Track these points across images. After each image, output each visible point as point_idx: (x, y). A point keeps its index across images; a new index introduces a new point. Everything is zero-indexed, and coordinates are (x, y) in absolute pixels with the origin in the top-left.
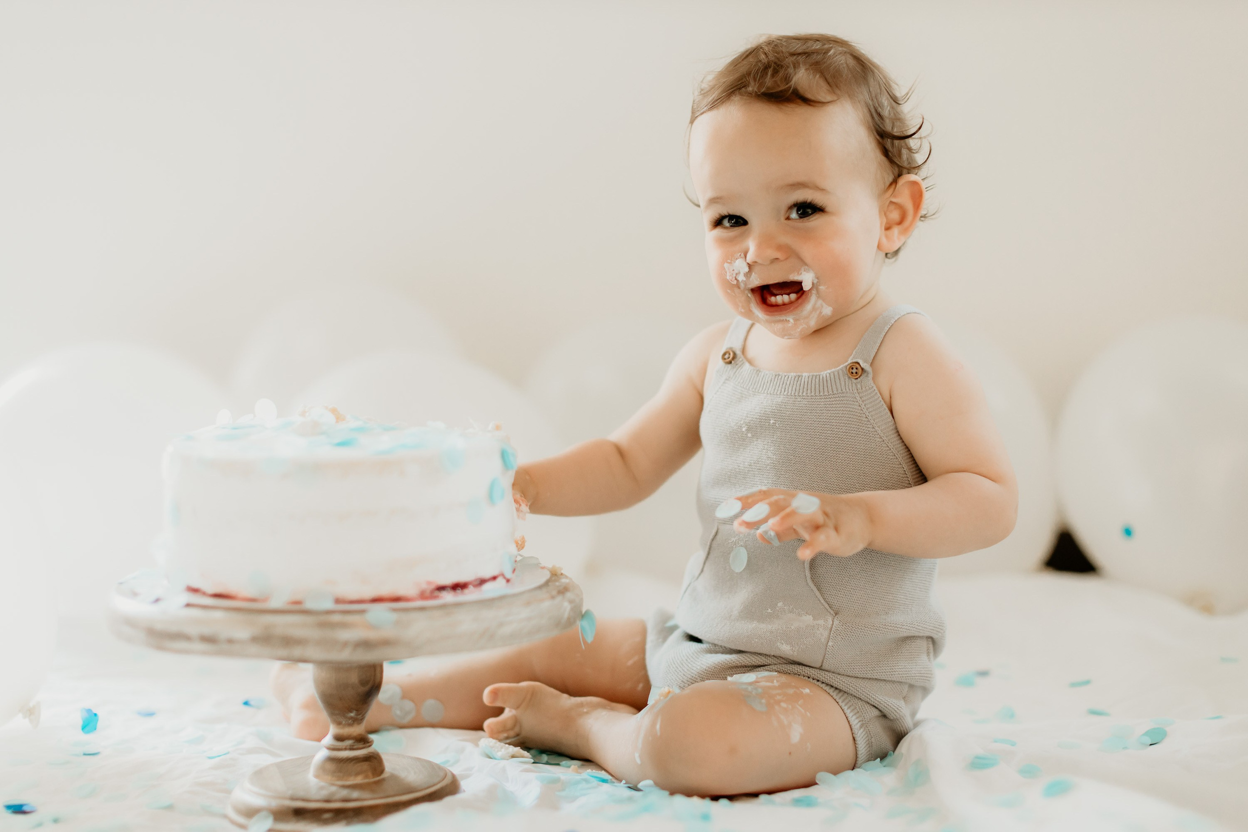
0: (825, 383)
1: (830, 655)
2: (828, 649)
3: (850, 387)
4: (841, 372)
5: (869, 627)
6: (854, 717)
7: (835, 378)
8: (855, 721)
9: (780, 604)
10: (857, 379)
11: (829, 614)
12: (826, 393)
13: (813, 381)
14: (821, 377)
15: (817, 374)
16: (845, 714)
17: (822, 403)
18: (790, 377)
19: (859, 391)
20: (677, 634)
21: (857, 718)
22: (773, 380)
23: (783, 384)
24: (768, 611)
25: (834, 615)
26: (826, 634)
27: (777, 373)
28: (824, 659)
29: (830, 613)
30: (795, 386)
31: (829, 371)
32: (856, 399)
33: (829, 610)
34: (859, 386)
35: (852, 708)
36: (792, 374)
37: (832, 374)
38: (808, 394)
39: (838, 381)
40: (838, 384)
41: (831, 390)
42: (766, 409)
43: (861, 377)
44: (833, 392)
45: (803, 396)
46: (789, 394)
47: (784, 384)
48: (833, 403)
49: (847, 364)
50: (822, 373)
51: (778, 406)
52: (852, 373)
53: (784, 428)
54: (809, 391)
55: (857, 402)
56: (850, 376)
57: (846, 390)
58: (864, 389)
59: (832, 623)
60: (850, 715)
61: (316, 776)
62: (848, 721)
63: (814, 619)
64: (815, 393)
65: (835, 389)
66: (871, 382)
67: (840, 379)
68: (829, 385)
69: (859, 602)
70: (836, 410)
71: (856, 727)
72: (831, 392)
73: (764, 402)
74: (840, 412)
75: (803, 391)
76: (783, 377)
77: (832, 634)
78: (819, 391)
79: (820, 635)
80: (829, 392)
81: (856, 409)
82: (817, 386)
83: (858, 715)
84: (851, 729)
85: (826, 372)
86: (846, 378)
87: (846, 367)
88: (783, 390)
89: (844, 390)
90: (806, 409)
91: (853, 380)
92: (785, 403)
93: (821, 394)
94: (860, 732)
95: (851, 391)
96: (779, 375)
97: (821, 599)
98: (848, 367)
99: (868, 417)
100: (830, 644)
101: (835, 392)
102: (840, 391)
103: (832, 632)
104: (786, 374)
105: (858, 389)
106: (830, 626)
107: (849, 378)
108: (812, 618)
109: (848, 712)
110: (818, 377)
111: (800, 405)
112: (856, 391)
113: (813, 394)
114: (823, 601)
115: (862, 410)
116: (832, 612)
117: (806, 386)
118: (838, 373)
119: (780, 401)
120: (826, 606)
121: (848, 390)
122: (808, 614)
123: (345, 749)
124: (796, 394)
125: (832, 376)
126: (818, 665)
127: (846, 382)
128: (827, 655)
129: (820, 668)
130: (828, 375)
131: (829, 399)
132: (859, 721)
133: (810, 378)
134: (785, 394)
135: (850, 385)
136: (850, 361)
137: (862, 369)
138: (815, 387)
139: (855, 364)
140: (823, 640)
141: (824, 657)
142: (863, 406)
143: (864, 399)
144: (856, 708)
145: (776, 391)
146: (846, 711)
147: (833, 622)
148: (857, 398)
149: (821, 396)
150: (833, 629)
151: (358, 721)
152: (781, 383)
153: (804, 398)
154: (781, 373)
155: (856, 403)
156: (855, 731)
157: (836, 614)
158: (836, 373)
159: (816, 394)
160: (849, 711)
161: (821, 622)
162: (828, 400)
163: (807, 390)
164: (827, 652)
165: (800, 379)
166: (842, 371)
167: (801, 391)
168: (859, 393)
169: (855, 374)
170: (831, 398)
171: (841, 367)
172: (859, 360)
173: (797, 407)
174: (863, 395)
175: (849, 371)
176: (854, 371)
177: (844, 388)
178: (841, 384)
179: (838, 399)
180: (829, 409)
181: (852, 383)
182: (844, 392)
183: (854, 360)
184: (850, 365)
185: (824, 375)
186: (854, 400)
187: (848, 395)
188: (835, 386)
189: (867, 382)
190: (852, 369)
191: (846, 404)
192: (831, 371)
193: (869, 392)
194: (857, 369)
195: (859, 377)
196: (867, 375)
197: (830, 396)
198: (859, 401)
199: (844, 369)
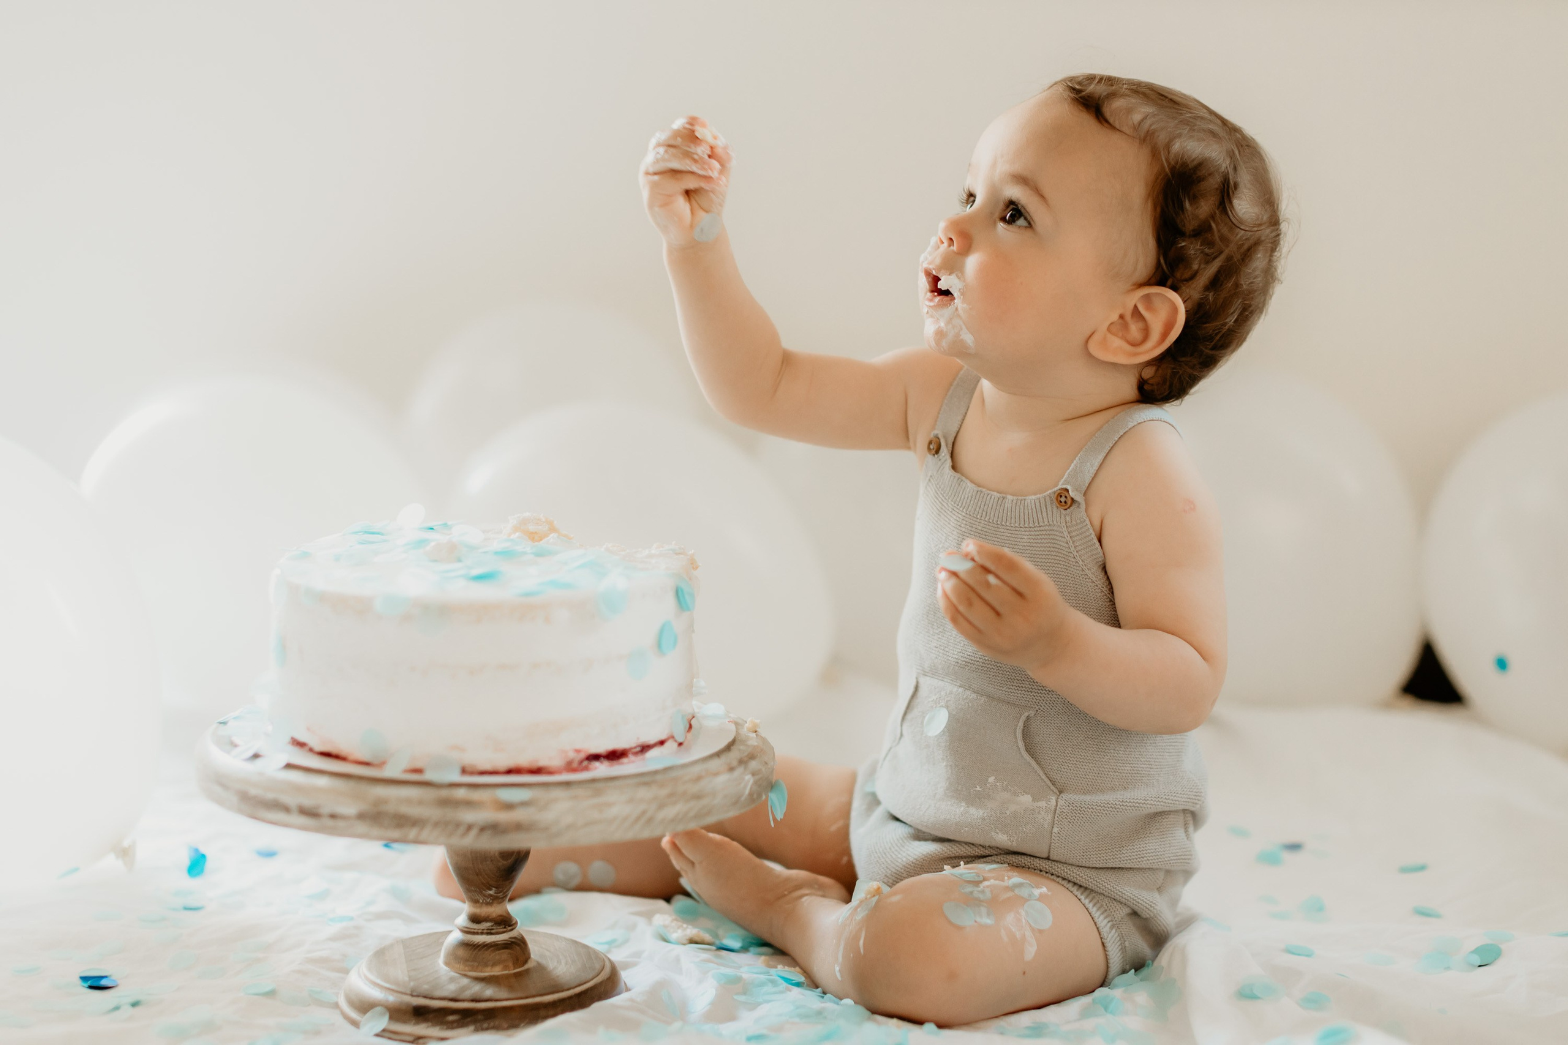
0: (1030, 511)
1: (1057, 844)
2: (1053, 837)
3: (1058, 519)
4: (1048, 500)
5: (1102, 805)
6: (1102, 917)
7: (1041, 507)
8: (1102, 922)
9: (991, 779)
10: (1066, 509)
11: (1051, 792)
12: (1031, 525)
13: (1018, 508)
14: (1026, 503)
15: (1023, 498)
16: (1090, 914)
17: (1027, 537)
18: (993, 497)
19: (1068, 524)
20: (879, 812)
21: (1105, 918)
22: (974, 497)
24: (976, 789)
25: (1058, 794)
26: (1049, 817)
28: (1050, 849)
29: (1053, 791)
30: (997, 511)
31: (1034, 497)
33: (1052, 787)
34: (1068, 518)
35: (1098, 905)
36: (996, 494)
37: (1037, 502)
38: (1012, 524)
39: (1044, 510)
40: (1045, 514)
41: (1037, 521)
43: (1071, 508)
44: (1039, 523)
45: (1006, 525)
46: (990, 520)
47: (986, 506)
48: (1039, 537)
49: (1056, 489)
50: (1027, 498)
52: (1061, 502)
54: (1013, 520)
55: (1064, 538)
56: (1058, 505)
57: (1053, 521)
58: (1074, 522)
59: (1055, 804)
60: (1096, 915)
61: (447, 964)
62: (1095, 923)
63: (1034, 800)
65: (1041, 520)
66: (1084, 514)
67: (1046, 508)
68: (1035, 515)
69: (1088, 777)
70: (1041, 546)
71: (1105, 930)
72: (1036, 524)
74: (1046, 548)
75: (1006, 520)
76: (986, 495)
77: (1056, 818)
79: (1042, 820)
80: (1034, 524)
81: (1063, 546)
82: (1022, 514)
83: (1105, 914)
84: (1100, 934)
85: (1030, 497)
86: (1054, 507)
87: (1055, 492)
88: (984, 513)
89: (1051, 523)
90: (1009, 543)
91: (1063, 511)
92: (986, 532)
93: (1026, 525)
94: (1110, 936)
95: (1059, 523)
96: (981, 492)
97: (1041, 774)
98: (1057, 494)
99: (1076, 557)
100: (1055, 830)
101: (1041, 524)
102: (1046, 523)
103: (1057, 815)
104: (988, 492)
105: (1068, 521)
106: (1053, 808)
107: (1057, 507)
108: (1031, 799)
109: (1093, 910)
110: (1023, 502)
111: (1003, 537)
112: (1064, 524)
113: (1017, 525)
114: (1044, 777)
115: (1069, 548)
116: (1055, 790)
117: (1009, 514)
118: (1045, 500)
119: (980, 528)
120: (1048, 782)
121: (1055, 522)
122: (1026, 793)
123: (482, 933)
124: (998, 522)
125: (1038, 504)
126: (1046, 855)
127: (1053, 512)
128: (1053, 844)
129: (1048, 859)
130: (1034, 501)
131: (1035, 532)
132: (1109, 922)
133: (1014, 502)
134: (986, 520)
135: (1058, 516)
136: (1060, 486)
137: (1072, 499)
138: (1020, 516)
139: (1063, 491)
140: (1046, 826)
141: (1050, 846)
142: (1071, 544)
143: (1074, 534)
144: (1102, 906)
146: (1091, 910)
147: (1057, 803)
148: (1065, 533)
149: (1026, 527)
150: (1057, 812)
151: (499, 899)
152: (983, 503)
153: (1007, 528)
154: (984, 490)
156: (1104, 934)
157: (1061, 792)
158: (1042, 501)
159: (1021, 525)
160: (1095, 909)
161: (1043, 804)
162: (1033, 533)
163: (1011, 518)
164: (1053, 841)
165: (1003, 502)
166: (1050, 497)
167: (1004, 519)
168: (1067, 527)
169: (1063, 504)
170: (1037, 531)
171: (1048, 492)
172: (1069, 487)
173: (999, 540)
174: (1072, 529)
175: (1057, 500)
176: (1063, 499)
177: (1050, 520)
178: (1047, 514)
179: (1044, 533)
180: (1034, 545)
181: (1061, 514)
182: (1050, 525)
183: (1064, 486)
184: (1059, 492)
185: (1029, 501)
186: (1062, 535)
187: (1055, 528)
188: (1041, 515)
189: (1079, 513)
190: (1061, 496)
191: (1053, 539)
192: (1036, 496)
193: (1079, 526)
194: (1066, 497)
195: (1069, 508)
196: (1079, 507)
197: (1036, 529)
198: (1066, 537)
199: (1052, 495)
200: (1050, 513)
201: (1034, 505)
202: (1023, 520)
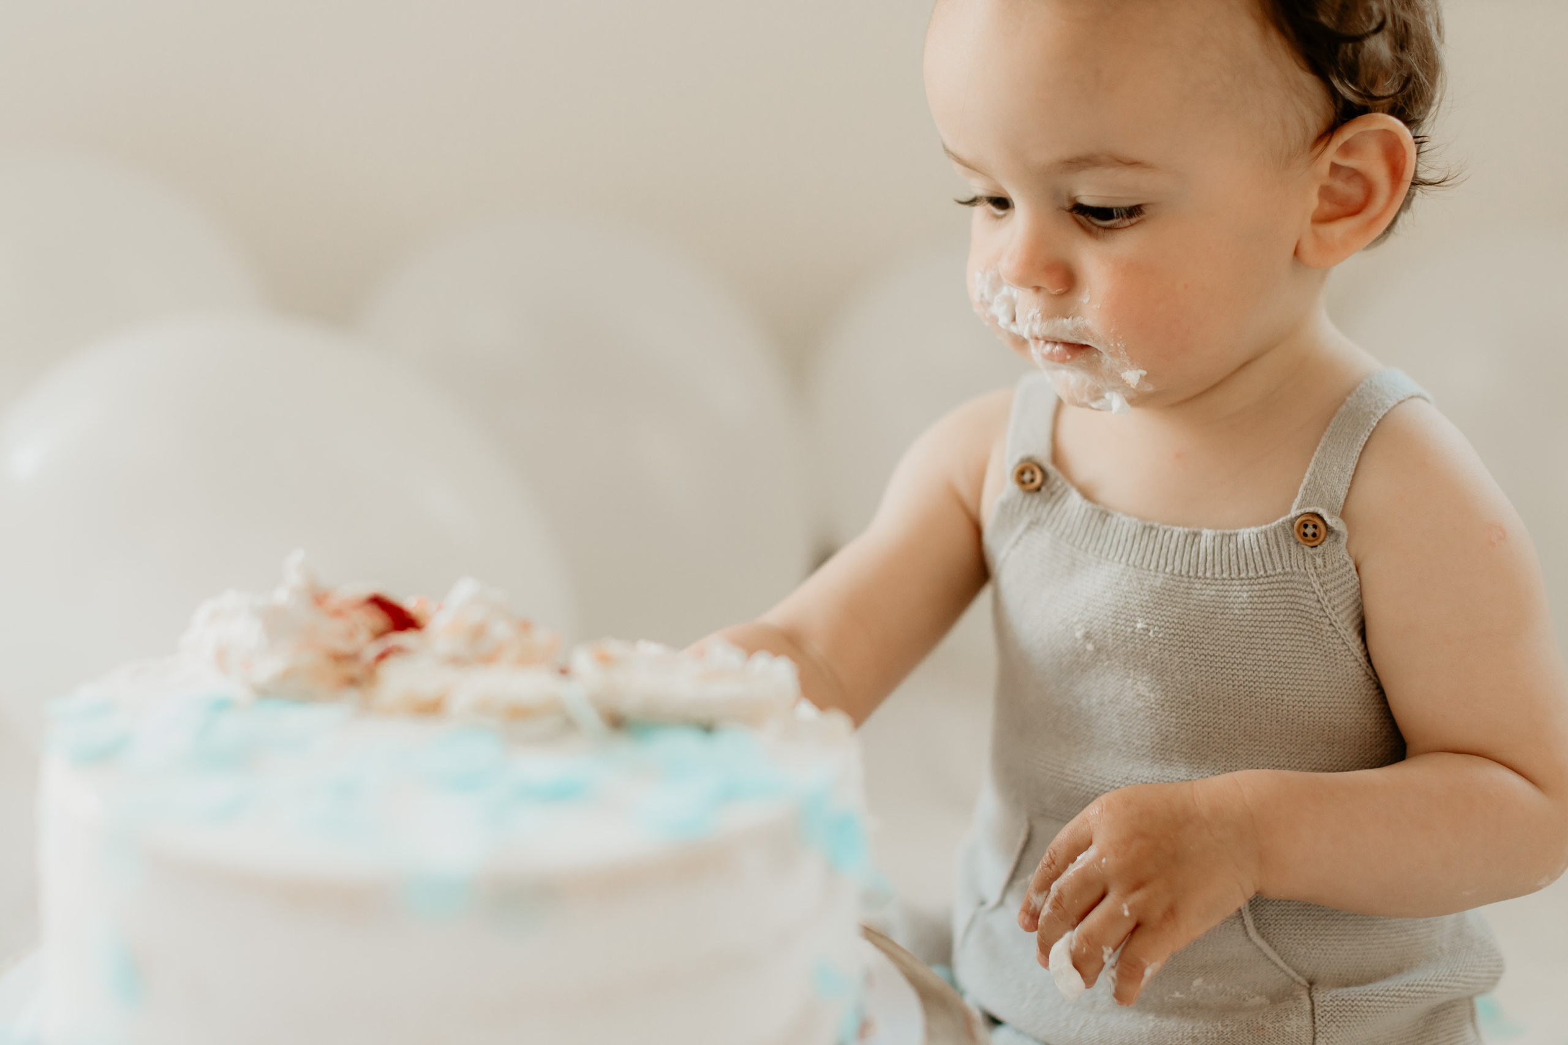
0: (1249, 552)
3: (1301, 562)
4: (1280, 532)
7: (1268, 544)
9: (1197, 982)
10: (1316, 546)
11: (1299, 987)
12: (1252, 574)
13: (1225, 549)
14: (1240, 540)
15: (1232, 532)
17: (1245, 595)
18: (1175, 535)
19: (1319, 570)
22: (1138, 538)
23: (1161, 549)
24: (1174, 996)
25: (1308, 987)
26: (1306, 1024)
27: (1148, 524)
29: (1301, 984)
30: (1186, 557)
31: (1254, 530)
32: (1312, 587)
33: (1298, 978)
34: (1319, 561)
36: (1180, 529)
37: (1261, 536)
38: (1217, 576)
39: (1275, 551)
40: (1276, 557)
41: (1262, 568)
42: (1128, 599)
43: (1324, 544)
44: (1266, 571)
45: (1207, 579)
46: (1176, 572)
47: (1164, 550)
48: (1267, 594)
49: (1296, 515)
50: (1241, 531)
51: (1154, 594)
52: (1305, 535)
53: (1166, 641)
54: (1218, 569)
55: (1314, 592)
56: (1301, 540)
57: (1291, 567)
58: (1328, 567)
64: (1230, 574)
65: (1269, 566)
66: (1345, 555)
67: (1278, 546)
68: (1258, 558)
70: (1272, 609)
72: (1262, 573)
73: (1123, 583)
74: (1281, 611)
75: (1206, 569)
76: (1161, 532)
77: (1319, 1023)
78: (1239, 569)
79: (1295, 1030)
80: (1257, 573)
81: (1310, 607)
82: (1234, 558)
85: (1248, 530)
86: (1292, 543)
87: (1292, 522)
88: (1162, 561)
89: (1288, 569)
90: (1213, 606)
91: (1307, 549)
92: (1170, 590)
93: (1243, 575)
95: (1303, 570)
96: (1152, 528)
97: (1279, 962)
98: (1299, 520)
99: (1334, 623)
100: (1319, 1041)
101: (1270, 572)
102: (1279, 570)
103: (1317, 1018)
104: (1166, 527)
105: (1318, 566)
106: (1309, 1008)
107: (1298, 542)
110: (1233, 538)
111: (1201, 598)
112: (1313, 571)
113: (1225, 575)
114: (1282, 965)
115: (1322, 609)
116: (1304, 982)
117: (1210, 558)
118: (1277, 533)
119: (1158, 585)
120: (1291, 971)
121: (1295, 569)
124: (1191, 574)
125: (1263, 541)
127: (1292, 553)
130: (1253, 538)
131: (1259, 586)
133: (1218, 540)
134: (1167, 570)
135: (1300, 557)
136: (1302, 510)
137: (1327, 527)
138: (1230, 561)
139: (1311, 518)
140: (1304, 1037)
142: (1325, 602)
143: (1327, 587)
145: (1146, 562)
148: (1314, 585)
149: (1242, 579)
150: (1316, 1012)
152: (1158, 546)
153: (1208, 581)
154: (1156, 525)
155: (1311, 595)
157: (1311, 985)
158: (1271, 535)
159: (1233, 576)
162: (1256, 588)
163: (1214, 566)
165: (1197, 540)
166: (1284, 528)
167: (1201, 568)
168: (1318, 576)
169: (1310, 537)
170: (1263, 583)
171: (1281, 520)
172: (1321, 511)
173: (1195, 601)
174: (1326, 579)
175: (1298, 531)
176: (1310, 531)
177: (1286, 564)
178: (1281, 556)
179: (1276, 586)
180: (1259, 606)
181: (1304, 555)
182: (1286, 574)
183: (1311, 509)
184: (1303, 518)
185: (1246, 536)
186: (1309, 588)
187: (1297, 578)
188: (1268, 559)
189: (1336, 553)
190: (1306, 526)
191: (1292, 596)
192: (1260, 528)
193: (1338, 573)
194: (1315, 526)
195: (1320, 544)
196: (1336, 541)
197: (1261, 581)
198: (1317, 592)
199: (1288, 526)
200: (1285, 554)
201: (1256, 543)
202: (1236, 567)
